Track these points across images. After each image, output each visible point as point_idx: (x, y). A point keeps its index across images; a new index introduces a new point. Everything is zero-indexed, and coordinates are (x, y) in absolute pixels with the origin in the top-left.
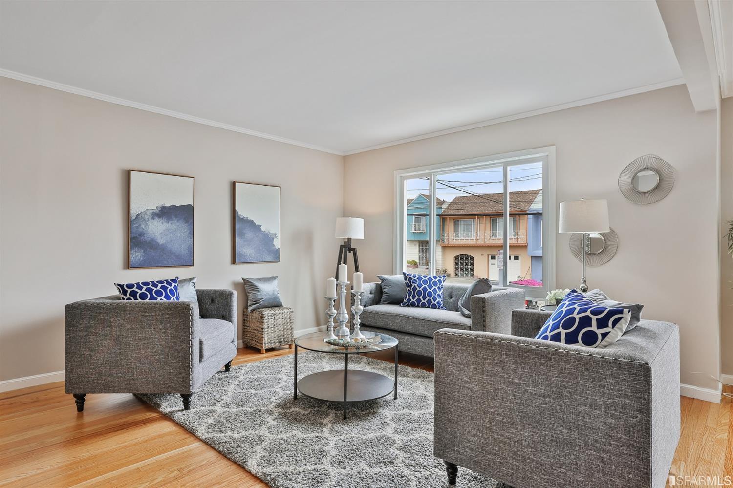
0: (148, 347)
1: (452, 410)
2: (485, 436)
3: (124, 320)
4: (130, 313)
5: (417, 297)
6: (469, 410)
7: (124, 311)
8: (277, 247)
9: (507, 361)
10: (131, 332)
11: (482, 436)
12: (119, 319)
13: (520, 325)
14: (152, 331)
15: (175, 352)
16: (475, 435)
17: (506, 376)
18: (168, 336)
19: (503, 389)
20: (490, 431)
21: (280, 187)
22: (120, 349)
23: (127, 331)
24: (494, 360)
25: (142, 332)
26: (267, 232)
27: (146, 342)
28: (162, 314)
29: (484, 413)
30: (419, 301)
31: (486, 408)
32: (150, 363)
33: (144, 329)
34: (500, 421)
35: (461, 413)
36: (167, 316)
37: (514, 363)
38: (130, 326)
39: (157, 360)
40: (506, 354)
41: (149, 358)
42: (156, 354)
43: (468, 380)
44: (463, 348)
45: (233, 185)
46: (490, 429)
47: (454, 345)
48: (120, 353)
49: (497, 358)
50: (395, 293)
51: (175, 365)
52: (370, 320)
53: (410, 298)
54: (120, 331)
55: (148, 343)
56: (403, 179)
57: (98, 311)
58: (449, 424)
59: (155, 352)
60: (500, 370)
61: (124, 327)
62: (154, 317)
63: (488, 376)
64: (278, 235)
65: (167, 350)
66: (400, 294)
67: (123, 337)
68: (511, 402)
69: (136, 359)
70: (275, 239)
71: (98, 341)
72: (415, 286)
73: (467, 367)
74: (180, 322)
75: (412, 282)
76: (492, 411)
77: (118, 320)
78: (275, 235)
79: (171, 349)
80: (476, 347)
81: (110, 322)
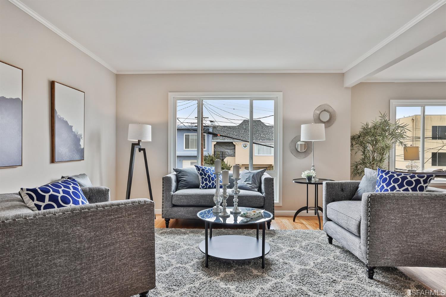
0: (115, 253)
1: (383, 237)
2: (403, 245)
3: (85, 228)
4: (92, 220)
5: (205, 182)
6: (394, 234)
7: (84, 218)
8: (82, 147)
9: (415, 204)
10: (95, 240)
11: (402, 246)
12: (79, 228)
13: (333, 190)
14: (118, 235)
15: (142, 250)
16: (398, 247)
17: (415, 212)
18: (135, 236)
19: (413, 218)
20: (406, 242)
21: (84, 92)
22: (81, 264)
23: (90, 241)
24: (408, 205)
25: (108, 238)
26: (76, 133)
27: (112, 248)
28: (129, 215)
29: (403, 233)
30: (206, 184)
31: (404, 230)
32: (117, 270)
33: (110, 234)
34: (412, 235)
35: (389, 237)
36: (134, 216)
37: (419, 205)
38: (93, 234)
39: (124, 264)
40: (414, 201)
41: (116, 264)
42: (123, 258)
43: (394, 218)
44: (390, 201)
45: (52, 84)
46: (406, 241)
47: (384, 200)
48: (82, 268)
49: (409, 204)
50: (191, 180)
51: (143, 264)
52: (182, 201)
53: (207, 183)
54: (81, 242)
55: (115, 248)
56: (175, 100)
57: (49, 223)
58: (381, 245)
59: (122, 256)
60: (412, 209)
61: (85, 237)
62: (121, 219)
63: (405, 213)
64: (83, 136)
65: (134, 250)
66: (195, 181)
67: (85, 249)
68: (418, 224)
69: (101, 269)
70: (81, 140)
71: (50, 261)
72: (209, 174)
73: (393, 211)
74: (146, 220)
75: (206, 172)
76: (407, 231)
77: (77, 229)
78: (81, 136)
79: (138, 249)
80: (397, 200)
81: (67, 234)
